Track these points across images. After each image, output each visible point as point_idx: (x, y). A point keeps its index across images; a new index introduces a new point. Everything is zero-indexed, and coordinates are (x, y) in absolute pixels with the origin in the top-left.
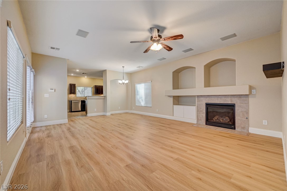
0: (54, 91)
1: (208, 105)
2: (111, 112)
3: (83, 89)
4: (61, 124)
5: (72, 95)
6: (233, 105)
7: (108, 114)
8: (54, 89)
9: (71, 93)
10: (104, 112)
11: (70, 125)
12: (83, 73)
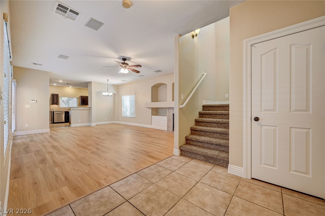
0: (35, 102)
2: (96, 123)
3: (67, 100)
4: (43, 133)
5: (55, 106)
7: (93, 124)
8: (35, 101)
9: (54, 103)
10: (89, 122)
11: (52, 133)
12: (67, 84)
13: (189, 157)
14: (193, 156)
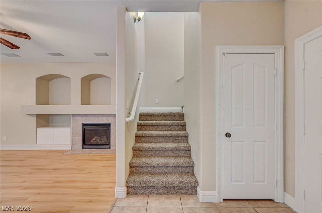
1: (84, 125)
6: (109, 124)
13: (143, 194)
14: (148, 190)
